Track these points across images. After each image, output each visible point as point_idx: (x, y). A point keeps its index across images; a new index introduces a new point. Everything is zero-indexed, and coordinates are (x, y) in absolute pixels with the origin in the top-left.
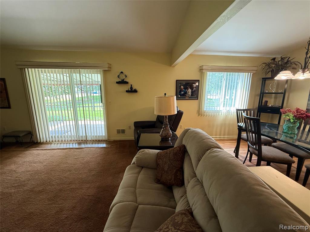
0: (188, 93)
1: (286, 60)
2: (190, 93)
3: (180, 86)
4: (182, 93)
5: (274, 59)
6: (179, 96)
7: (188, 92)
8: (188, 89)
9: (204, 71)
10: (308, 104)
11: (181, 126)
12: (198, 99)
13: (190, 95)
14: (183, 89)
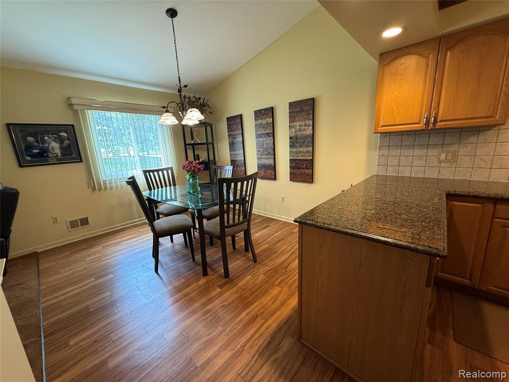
0: (53, 150)
2: (58, 151)
4: (36, 151)
6: (29, 158)
7: (50, 148)
8: (49, 143)
9: (76, 107)
10: (230, 155)
11: (56, 218)
12: (81, 161)
13: (59, 154)
14: (36, 144)
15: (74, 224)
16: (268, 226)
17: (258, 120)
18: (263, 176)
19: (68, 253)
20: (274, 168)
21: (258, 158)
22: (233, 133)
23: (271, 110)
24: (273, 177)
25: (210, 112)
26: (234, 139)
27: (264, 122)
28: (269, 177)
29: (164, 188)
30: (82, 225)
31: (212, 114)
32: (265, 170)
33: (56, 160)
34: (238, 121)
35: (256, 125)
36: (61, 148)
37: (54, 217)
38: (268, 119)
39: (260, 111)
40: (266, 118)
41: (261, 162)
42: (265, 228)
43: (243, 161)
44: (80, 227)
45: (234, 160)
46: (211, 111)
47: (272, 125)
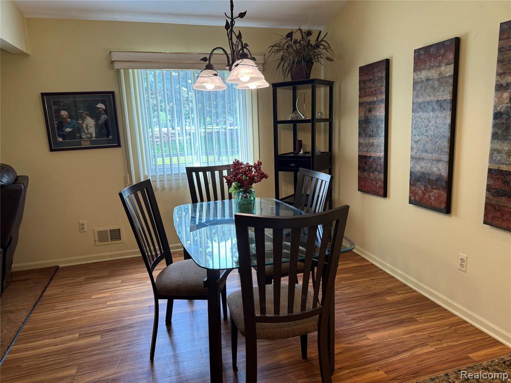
0: (87, 129)
1: (313, 39)
2: (92, 130)
3: (58, 111)
4: (68, 130)
5: (290, 35)
6: (60, 139)
7: (84, 126)
8: (83, 119)
9: (117, 66)
10: (360, 144)
11: (83, 225)
12: (119, 146)
13: (94, 135)
14: (69, 120)
15: (102, 236)
16: (412, 321)
17: (420, 70)
18: (421, 200)
19: (82, 279)
20: (448, 184)
21: (412, 158)
22: (368, 99)
23: (453, 47)
24: (443, 206)
25: (328, 59)
26: (370, 111)
27: (433, 74)
28: (434, 203)
29: (212, 202)
30: (112, 239)
31: (332, 60)
32: (425, 186)
33: (89, 142)
34: (379, 75)
35: (415, 83)
36: (97, 126)
37: (81, 222)
38: (443, 68)
39: (427, 49)
40: (440, 66)
41: (418, 168)
42: (401, 322)
43: (382, 160)
44: (110, 242)
45: (365, 157)
46: (330, 56)
47: (451, 81)
